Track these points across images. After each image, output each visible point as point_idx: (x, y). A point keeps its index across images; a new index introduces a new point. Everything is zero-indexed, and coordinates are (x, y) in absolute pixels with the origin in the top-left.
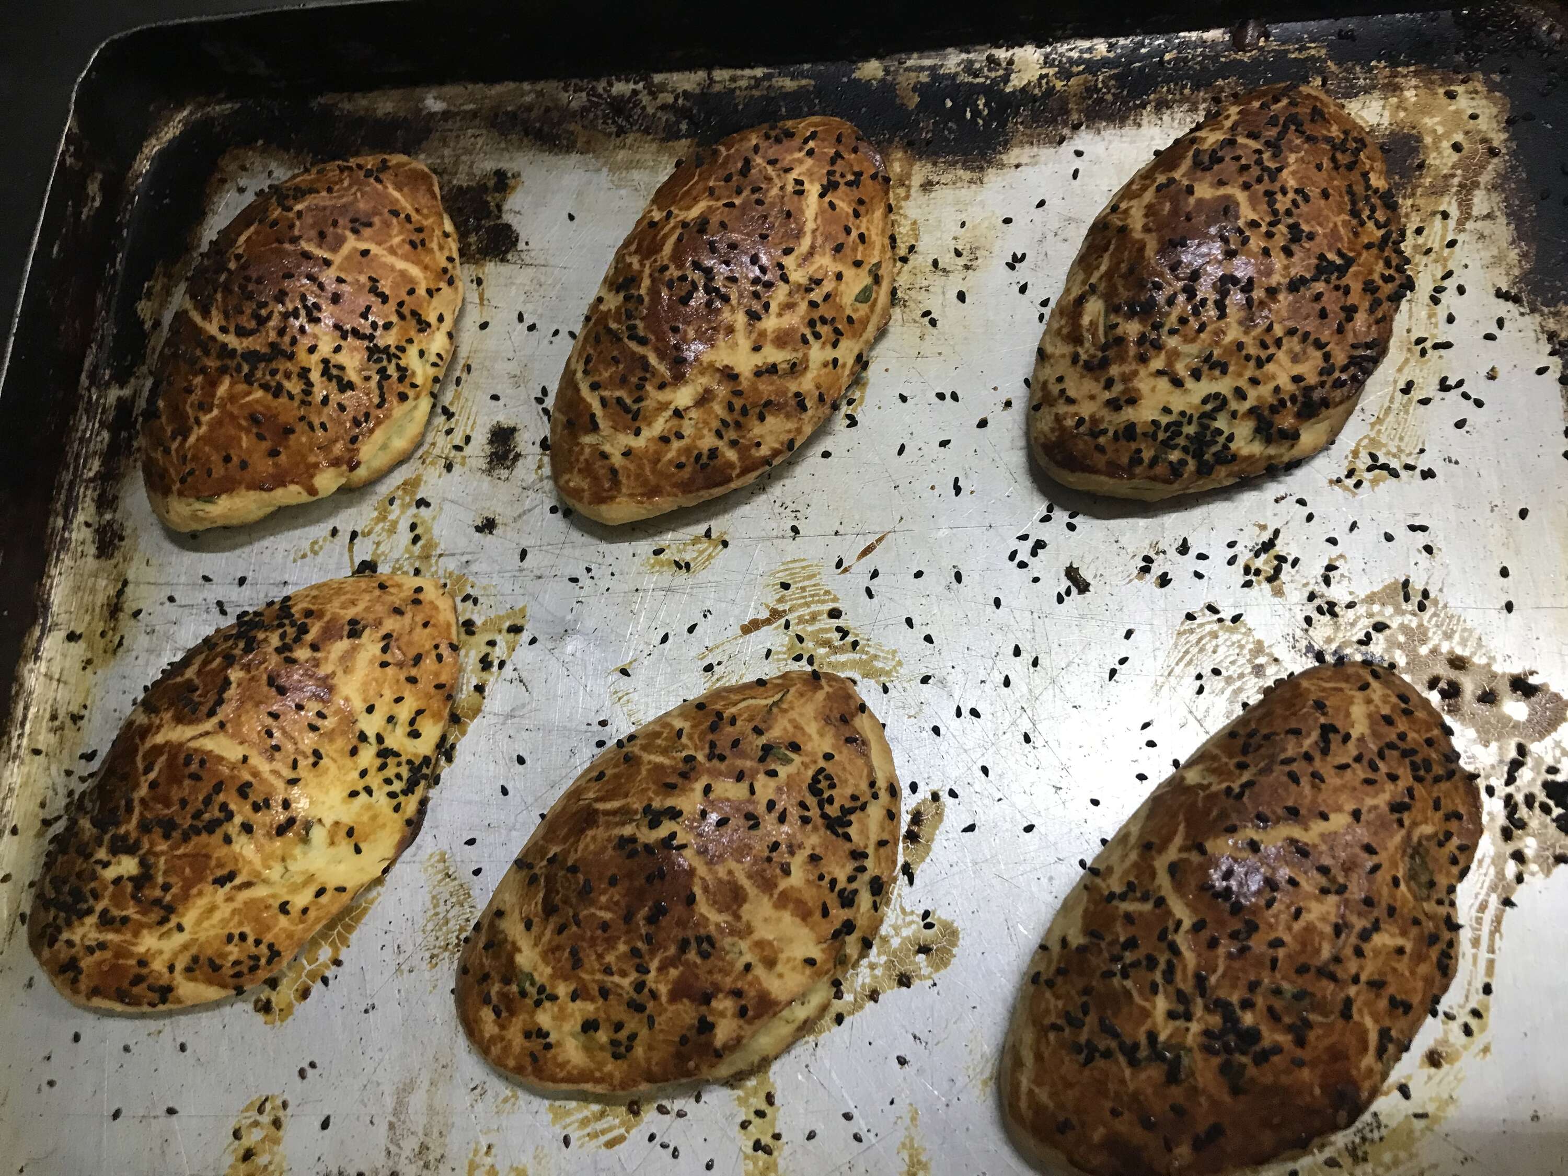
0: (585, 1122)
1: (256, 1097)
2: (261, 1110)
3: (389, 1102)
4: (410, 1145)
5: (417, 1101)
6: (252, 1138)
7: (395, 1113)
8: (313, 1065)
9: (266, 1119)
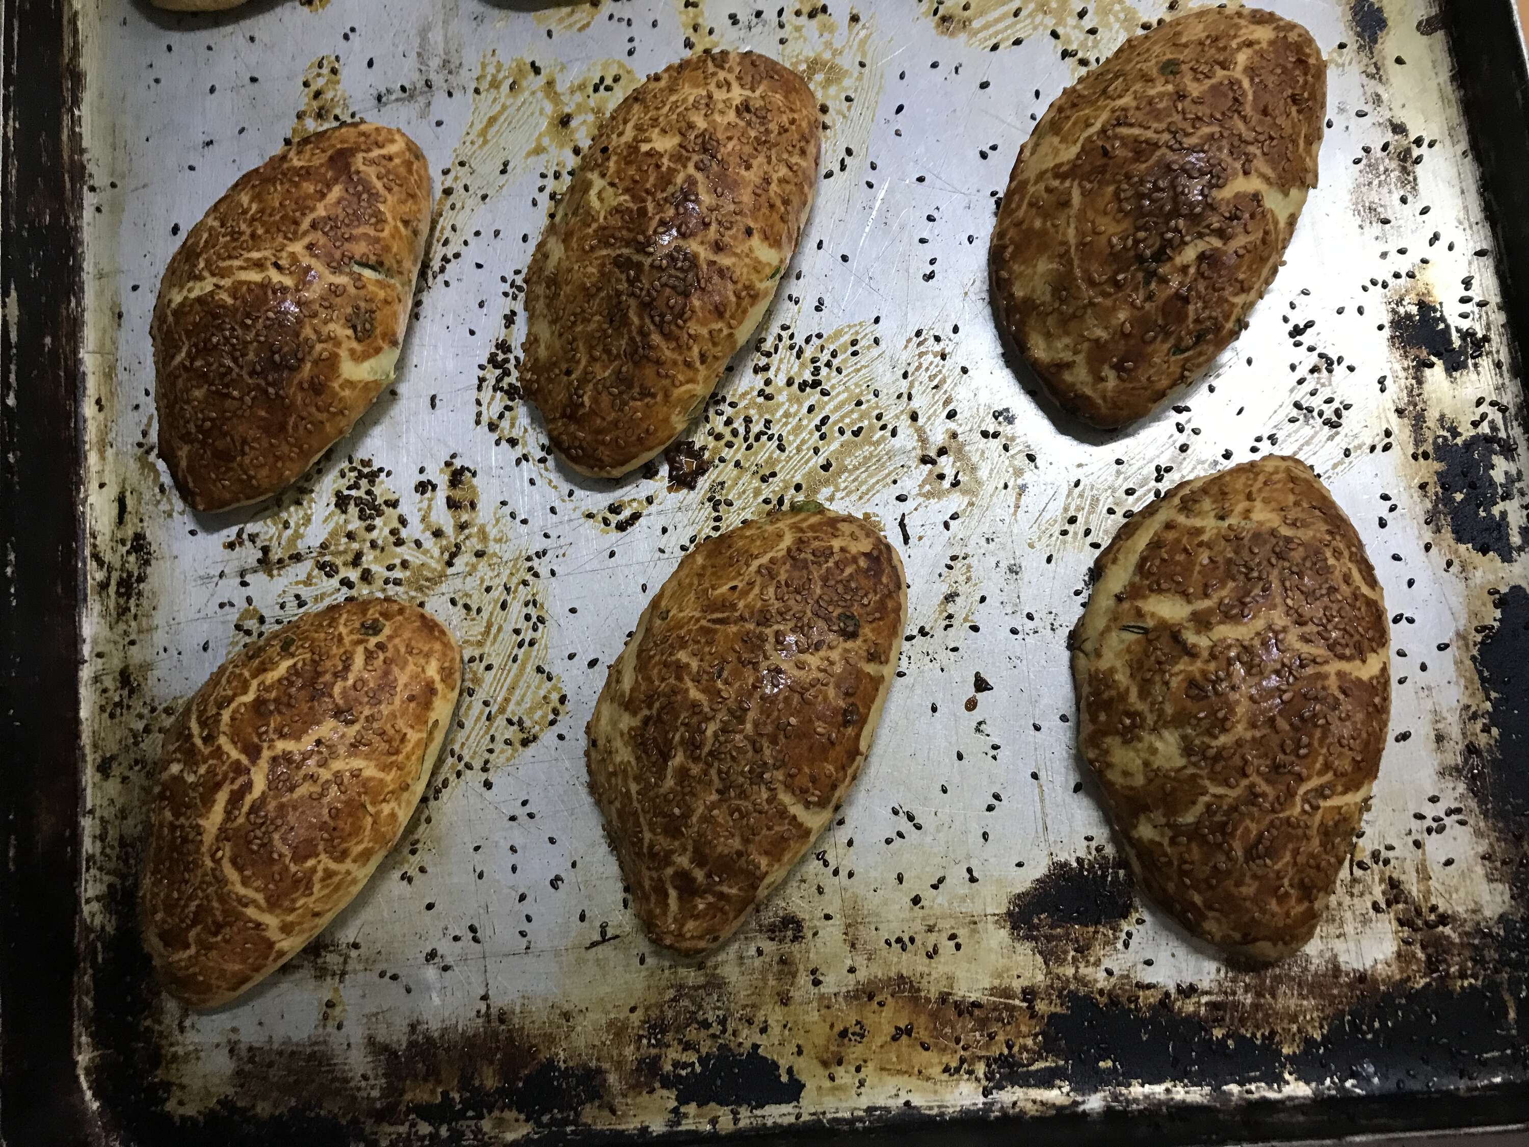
0: (561, 20)
1: (315, 60)
2: (320, 66)
3: (416, 42)
4: (435, 63)
5: (436, 37)
6: (319, 83)
7: (421, 46)
8: (353, 30)
9: (325, 71)
